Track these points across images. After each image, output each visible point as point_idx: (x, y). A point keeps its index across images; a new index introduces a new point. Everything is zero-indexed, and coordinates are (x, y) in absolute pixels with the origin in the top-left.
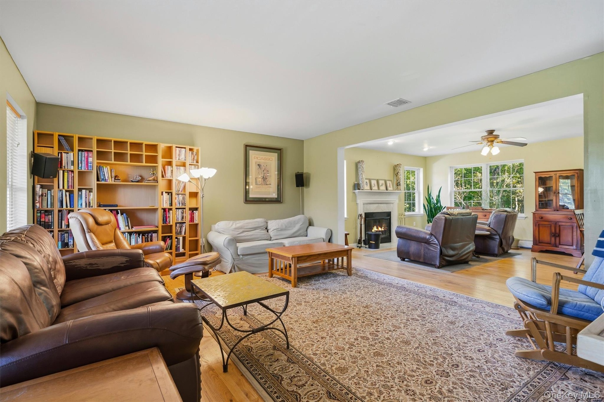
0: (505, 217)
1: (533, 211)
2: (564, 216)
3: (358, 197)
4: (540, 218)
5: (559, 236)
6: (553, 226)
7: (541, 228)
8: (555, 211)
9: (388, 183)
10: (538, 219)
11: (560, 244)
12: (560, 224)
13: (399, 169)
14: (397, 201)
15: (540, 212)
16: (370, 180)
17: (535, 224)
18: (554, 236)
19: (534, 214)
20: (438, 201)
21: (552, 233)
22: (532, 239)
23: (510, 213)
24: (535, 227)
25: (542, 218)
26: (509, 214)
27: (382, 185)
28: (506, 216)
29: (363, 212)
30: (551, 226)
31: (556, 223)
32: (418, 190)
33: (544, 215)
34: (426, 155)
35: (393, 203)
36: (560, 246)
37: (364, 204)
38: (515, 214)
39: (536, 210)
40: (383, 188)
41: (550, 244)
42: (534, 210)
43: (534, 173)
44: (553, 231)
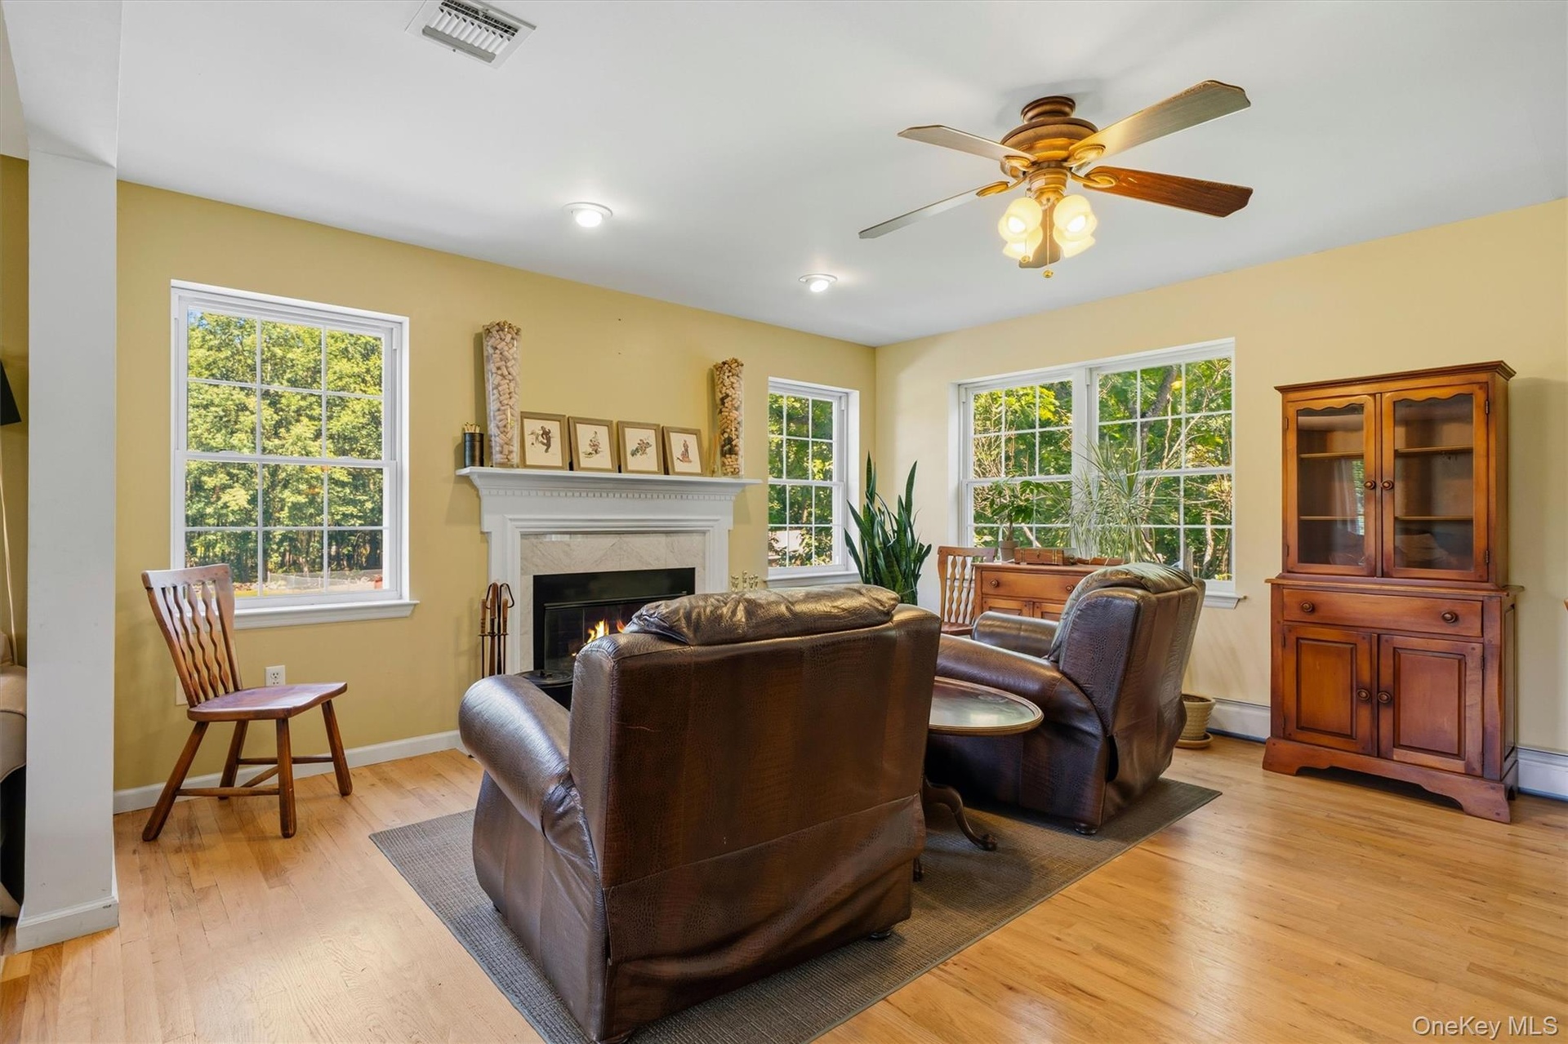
0: (1131, 613)
1: (1273, 576)
2: (1418, 603)
3: (485, 502)
4: (1302, 608)
5: (1394, 702)
6: (1363, 647)
7: (1308, 660)
8: (1373, 574)
9: (676, 442)
10: (1295, 614)
11: (1397, 744)
12: (1399, 641)
13: (727, 382)
14: (727, 522)
15: (1301, 581)
16: (569, 426)
17: (1280, 636)
18: (1369, 700)
19: (1276, 587)
20: (904, 524)
21: (1360, 688)
22: (1268, 702)
23: (1158, 588)
24: (1279, 651)
25: (1313, 609)
26: (1153, 597)
27: (642, 448)
28: (1138, 607)
29: (524, 571)
30: (1353, 651)
31: (1378, 638)
32: (841, 479)
33: (1321, 597)
34: (871, 340)
35: (704, 533)
36: (1399, 754)
37: (524, 535)
38: (1185, 596)
39: (1287, 570)
40: (645, 464)
41: (1350, 737)
42: (1276, 570)
43: (1279, 395)
44: (1366, 675)
